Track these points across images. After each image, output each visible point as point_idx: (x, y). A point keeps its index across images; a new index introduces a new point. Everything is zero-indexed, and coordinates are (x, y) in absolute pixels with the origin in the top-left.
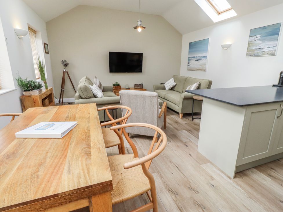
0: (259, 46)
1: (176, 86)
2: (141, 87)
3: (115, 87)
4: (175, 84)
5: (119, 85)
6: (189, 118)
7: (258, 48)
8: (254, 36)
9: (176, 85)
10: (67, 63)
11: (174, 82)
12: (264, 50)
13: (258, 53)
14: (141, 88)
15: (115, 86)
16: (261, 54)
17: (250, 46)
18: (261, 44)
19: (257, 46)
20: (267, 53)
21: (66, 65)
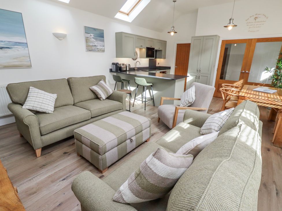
0: (95, 44)
7: (94, 45)
8: (89, 34)
12: (98, 47)
13: (95, 49)
16: (97, 50)
17: (88, 42)
18: (95, 42)
19: (93, 43)
20: (101, 50)
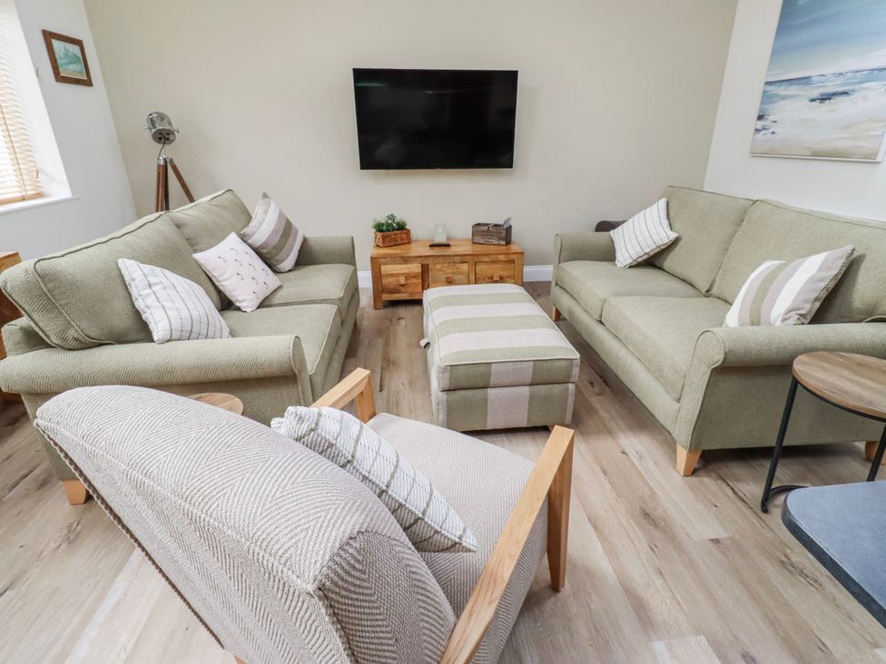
1: (677, 250)
2: (500, 239)
3: (384, 238)
4: (673, 235)
5: (401, 227)
6: (739, 480)
9: (675, 242)
10: (167, 127)
11: (665, 222)
14: (503, 243)
15: (382, 231)
21: (164, 137)
